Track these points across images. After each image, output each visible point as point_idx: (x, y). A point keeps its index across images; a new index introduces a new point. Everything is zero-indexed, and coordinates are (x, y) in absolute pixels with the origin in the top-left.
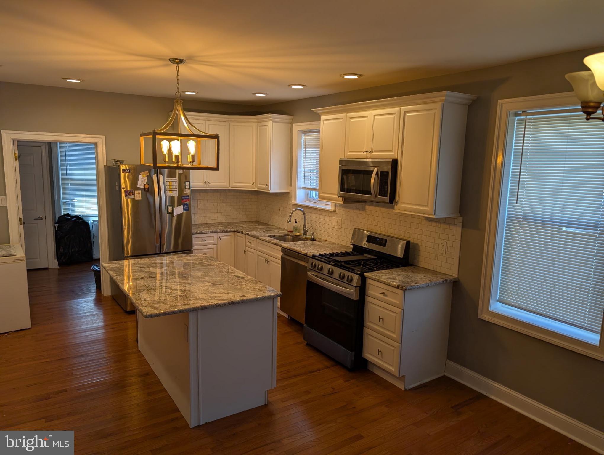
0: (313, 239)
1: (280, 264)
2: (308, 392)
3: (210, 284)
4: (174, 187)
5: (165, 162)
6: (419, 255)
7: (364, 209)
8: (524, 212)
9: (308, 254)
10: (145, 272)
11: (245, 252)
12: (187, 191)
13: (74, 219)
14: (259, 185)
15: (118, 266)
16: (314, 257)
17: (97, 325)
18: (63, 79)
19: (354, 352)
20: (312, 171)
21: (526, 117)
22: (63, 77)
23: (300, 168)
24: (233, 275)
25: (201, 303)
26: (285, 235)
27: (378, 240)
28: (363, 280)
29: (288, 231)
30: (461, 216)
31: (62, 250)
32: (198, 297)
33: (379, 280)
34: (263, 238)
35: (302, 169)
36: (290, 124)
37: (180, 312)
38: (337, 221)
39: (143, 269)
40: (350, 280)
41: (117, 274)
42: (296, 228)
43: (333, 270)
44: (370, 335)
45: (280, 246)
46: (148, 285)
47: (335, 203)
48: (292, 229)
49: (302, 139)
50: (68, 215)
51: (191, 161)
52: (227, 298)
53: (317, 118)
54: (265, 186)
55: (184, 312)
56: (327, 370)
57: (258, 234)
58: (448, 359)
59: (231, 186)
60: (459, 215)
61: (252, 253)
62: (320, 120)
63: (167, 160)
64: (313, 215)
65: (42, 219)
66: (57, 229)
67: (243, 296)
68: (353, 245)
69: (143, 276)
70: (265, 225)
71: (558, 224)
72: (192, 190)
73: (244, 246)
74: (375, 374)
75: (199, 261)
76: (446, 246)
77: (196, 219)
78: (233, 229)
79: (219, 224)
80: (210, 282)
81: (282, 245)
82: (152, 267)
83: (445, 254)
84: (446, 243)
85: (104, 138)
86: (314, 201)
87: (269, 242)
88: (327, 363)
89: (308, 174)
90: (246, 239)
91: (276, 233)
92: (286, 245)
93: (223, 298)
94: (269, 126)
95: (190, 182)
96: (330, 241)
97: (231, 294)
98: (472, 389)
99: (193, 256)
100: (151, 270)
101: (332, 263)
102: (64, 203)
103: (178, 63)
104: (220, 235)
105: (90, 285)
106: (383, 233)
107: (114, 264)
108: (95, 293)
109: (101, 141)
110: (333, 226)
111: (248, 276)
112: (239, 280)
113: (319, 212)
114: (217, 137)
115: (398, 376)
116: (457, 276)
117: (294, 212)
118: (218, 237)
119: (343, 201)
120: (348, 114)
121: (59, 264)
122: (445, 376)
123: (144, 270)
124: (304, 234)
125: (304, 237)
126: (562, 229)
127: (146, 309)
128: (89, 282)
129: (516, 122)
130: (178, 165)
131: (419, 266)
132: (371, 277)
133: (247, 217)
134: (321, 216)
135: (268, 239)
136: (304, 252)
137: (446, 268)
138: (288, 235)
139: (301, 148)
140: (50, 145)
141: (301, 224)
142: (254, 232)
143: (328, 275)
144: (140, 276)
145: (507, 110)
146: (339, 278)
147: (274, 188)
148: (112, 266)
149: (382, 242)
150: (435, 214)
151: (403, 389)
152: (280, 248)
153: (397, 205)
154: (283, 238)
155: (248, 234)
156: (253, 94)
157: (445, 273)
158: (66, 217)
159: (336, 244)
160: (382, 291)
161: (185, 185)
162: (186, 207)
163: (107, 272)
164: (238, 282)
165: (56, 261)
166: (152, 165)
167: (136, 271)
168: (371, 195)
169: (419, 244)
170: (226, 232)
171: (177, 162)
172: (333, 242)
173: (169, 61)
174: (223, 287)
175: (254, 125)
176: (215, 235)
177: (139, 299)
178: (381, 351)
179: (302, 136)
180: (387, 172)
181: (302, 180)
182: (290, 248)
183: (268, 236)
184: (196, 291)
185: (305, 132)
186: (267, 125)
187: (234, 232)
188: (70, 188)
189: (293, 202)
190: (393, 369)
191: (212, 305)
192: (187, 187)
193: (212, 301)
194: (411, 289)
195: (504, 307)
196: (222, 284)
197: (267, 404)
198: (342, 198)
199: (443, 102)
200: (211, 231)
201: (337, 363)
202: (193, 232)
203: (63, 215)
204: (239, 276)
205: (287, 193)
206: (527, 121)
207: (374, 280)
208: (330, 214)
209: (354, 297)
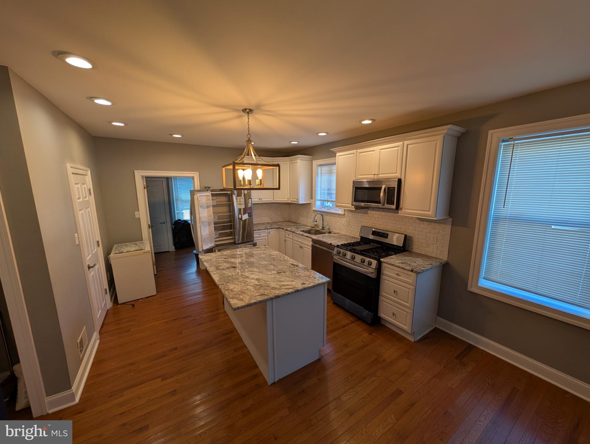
0: (330, 233)
1: (310, 249)
2: (346, 346)
3: (275, 272)
4: (242, 202)
5: (241, 185)
6: (413, 244)
7: (367, 213)
8: (509, 214)
9: (332, 244)
10: (229, 262)
11: (285, 241)
12: (250, 205)
13: (183, 222)
14: (291, 199)
15: (210, 257)
16: (338, 246)
17: (197, 291)
18: (170, 135)
19: (373, 313)
20: (325, 189)
21: (514, 142)
22: (170, 134)
23: (318, 188)
24: (289, 263)
25: (274, 292)
26: (310, 230)
27: (381, 234)
28: (380, 264)
29: (311, 227)
30: (451, 217)
32: (271, 286)
33: (394, 264)
34: (298, 233)
35: (319, 189)
36: (311, 162)
37: (260, 302)
38: (346, 221)
39: (227, 259)
40: (370, 264)
41: (209, 265)
42: (316, 225)
43: (345, 253)
44: (384, 301)
45: (311, 238)
46: (232, 275)
47: (345, 209)
48: (313, 226)
49: (318, 170)
50: (179, 220)
51: (259, 184)
52: (293, 286)
53: (334, 155)
54: (296, 200)
55: (263, 302)
56: (353, 324)
57: (293, 230)
58: (439, 316)
59: (274, 200)
60: (449, 217)
61: (290, 241)
62: (336, 157)
63: (242, 184)
64: (328, 217)
65: (164, 223)
66: (173, 228)
67: (304, 284)
68: (361, 236)
69: (227, 266)
70: (296, 223)
71: (548, 223)
72: (253, 203)
73: (285, 237)
74: (388, 327)
75: (263, 252)
76: (437, 238)
77: (255, 221)
78: (277, 227)
79: (268, 223)
80: (275, 271)
81: (312, 237)
82: (233, 258)
83: (436, 244)
84: (437, 236)
85: (198, 174)
86: (327, 208)
87: (303, 235)
88: (352, 319)
89: (323, 192)
90: (286, 233)
91: (304, 229)
92: (315, 237)
93: (289, 286)
94: (298, 163)
95: (251, 199)
96: (341, 233)
97: (294, 282)
98: (461, 340)
99: (258, 248)
100: (232, 260)
101: (352, 251)
102: (177, 213)
103: (248, 113)
104: (269, 230)
105: (193, 262)
106: (382, 229)
107: (207, 256)
108: (196, 268)
109: (196, 175)
110: (343, 224)
111: (300, 264)
112: (295, 267)
113: (332, 215)
114: (278, 165)
115: (410, 333)
116: (447, 260)
117: (317, 215)
118: (269, 232)
119: (354, 208)
120: (358, 150)
121: (175, 248)
122: (436, 328)
123: (228, 261)
124: (322, 229)
125: (323, 231)
126: (551, 227)
127: (234, 301)
128: (193, 260)
129: (502, 146)
130: (250, 187)
131: (413, 251)
132: (387, 262)
133: (283, 219)
134: (334, 218)
135: (301, 233)
136: (329, 242)
137: (437, 254)
138: (312, 230)
139: (318, 176)
140: (168, 179)
141: (320, 223)
142: (290, 228)
143: (351, 260)
144: (225, 266)
145: (498, 137)
146: (361, 262)
147: (301, 202)
148: (205, 258)
149: (385, 236)
150: (436, 217)
151: (413, 341)
152: (311, 240)
153: (401, 210)
154: (309, 232)
155: (287, 230)
156: (290, 142)
157: (435, 257)
158: (179, 221)
159: (346, 235)
160: (397, 272)
161: (249, 201)
162: (250, 214)
163: (203, 263)
164: (294, 269)
165: (174, 247)
166: (233, 187)
167: (222, 262)
168: (381, 204)
169: (413, 236)
170: (273, 228)
171: (250, 185)
172: (343, 234)
173: (242, 111)
174: (286, 275)
175: (288, 163)
176: (266, 230)
177: (227, 290)
178: (395, 314)
179: (318, 168)
180: (394, 188)
181: (319, 195)
182: (318, 240)
183: (300, 231)
184: (268, 280)
185: (321, 165)
186: (297, 162)
189: (314, 209)
190: (406, 328)
191: (283, 294)
192: (250, 202)
193: (282, 290)
194: (422, 272)
195: (486, 282)
196: (284, 272)
197: (321, 358)
198: (354, 206)
199: (444, 134)
200: (264, 228)
201: (359, 319)
202: (255, 229)
203: (177, 220)
204: (294, 264)
205: (310, 204)
206: (515, 145)
207: (390, 264)
208: (341, 216)
209: (373, 276)
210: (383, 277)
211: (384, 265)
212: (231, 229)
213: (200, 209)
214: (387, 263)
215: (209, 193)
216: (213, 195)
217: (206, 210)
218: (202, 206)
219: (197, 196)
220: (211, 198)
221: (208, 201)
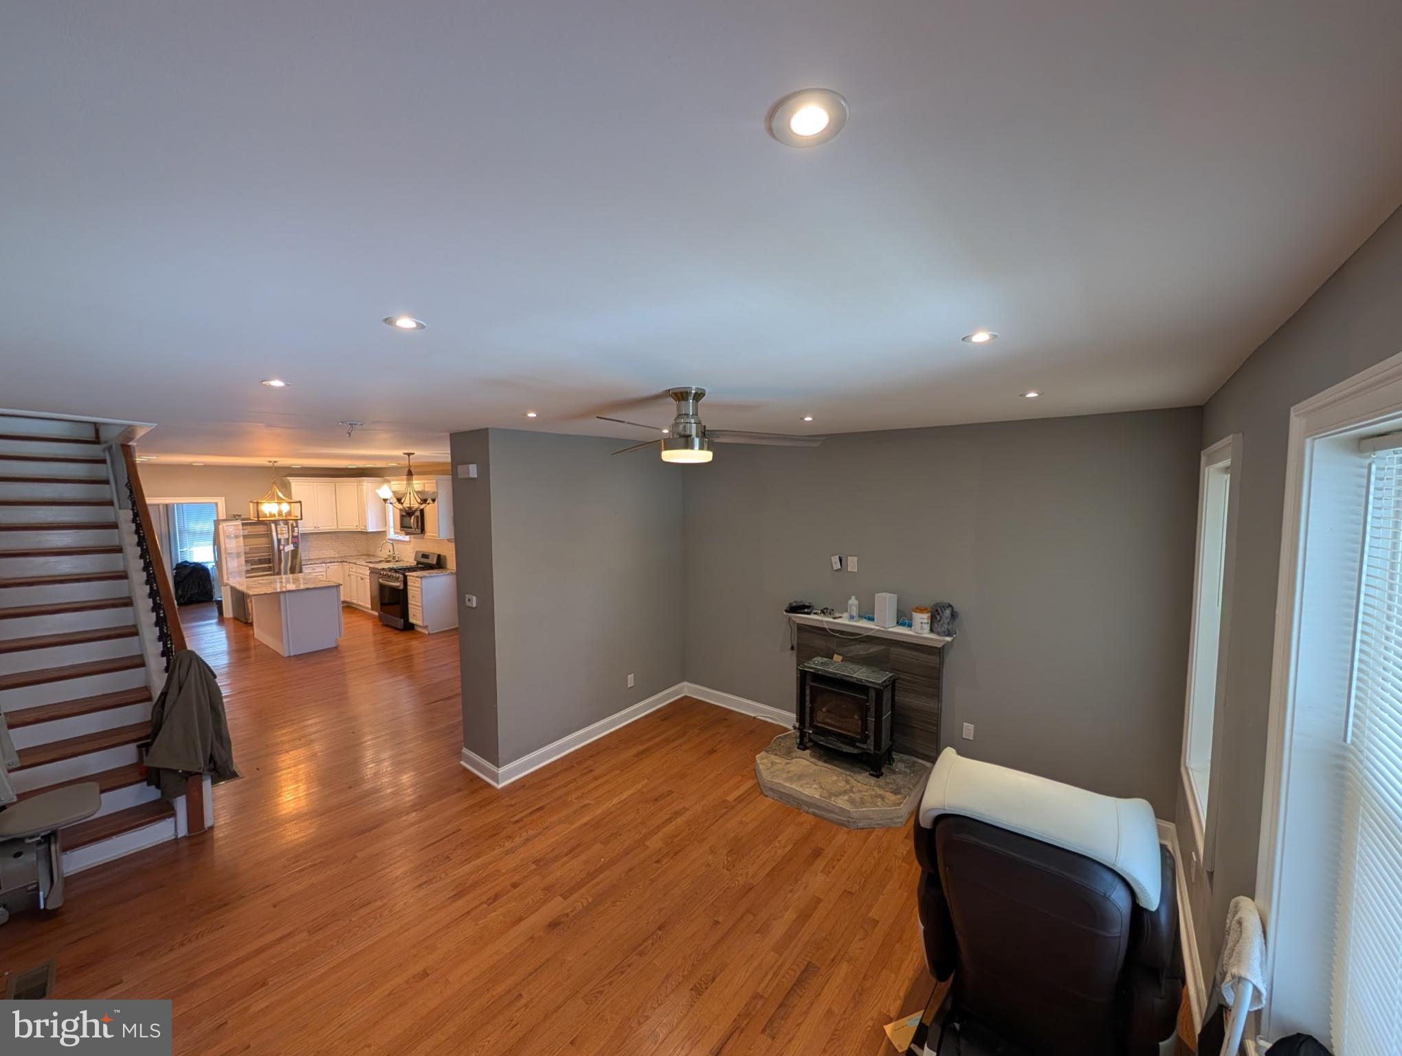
0: (397, 561)
1: (369, 579)
4: (284, 532)
6: (443, 561)
7: (413, 538)
11: (349, 575)
12: (296, 535)
13: (192, 565)
14: (360, 527)
26: (376, 560)
27: (426, 555)
28: (405, 577)
31: (180, 592)
33: (417, 577)
34: (359, 563)
38: (412, 547)
42: (390, 555)
45: (369, 567)
48: (381, 555)
50: (186, 562)
54: (364, 528)
59: (338, 529)
66: (177, 575)
72: (301, 532)
73: (348, 571)
74: (416, 629)
77: (304, 553)
78: (339, 560)
85: (225, 499)
87: (362, 565)
90: (349, 566)
92: (371, 565)
95: (300, 528)
102: (181, 551)
104: (329, 565)
106: (426, 551)
109: (221, 501)
113: (402, 543)
114: (300, 502)
115: (423, 626)
124: (393, 559)
131: (444, 566)
134: (403, 545)
135: (365, 564)
138: (378, 559)
140: (167, 506)
147: (371, 528)
151: (428, 634)
152: (372, 568)
154: (375, 562)
155: (350, 562)
158: (183, 564)
161: (295, 530)
162: (295, 545)
169: (442, 555)
170: (334, 562)
175: (355, 484)
176: (324, 565)
180: (419, 515)
182: (378, 567)
186: (364, 485)
187: (341, 562)
188: (187, 538)
189: (388, 537)
190: (420, 623)
192: (296, 532)
197: (338, 646)
200: (321, 562)
201: (398, 629)
202: (302, 561)
203: (181, 562)
205: (384, 531)
207: (414, 577)
208: (406, 543)
209: (402, 587)
210: (409, 588)
211: (408, 578)
212: (270, 563)
213: (227, 540)
214: (410, 576)
215: (239, 523)
216: (243, 524)
217: (234, 540)
218: (228, 537)
219: (222, 526)
220: (241, 527)
221: (238, 531)
